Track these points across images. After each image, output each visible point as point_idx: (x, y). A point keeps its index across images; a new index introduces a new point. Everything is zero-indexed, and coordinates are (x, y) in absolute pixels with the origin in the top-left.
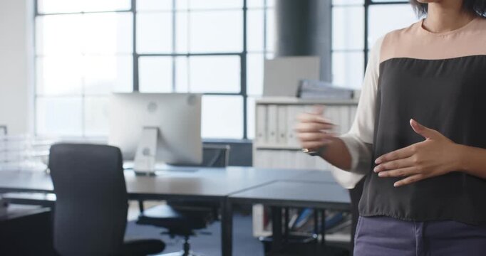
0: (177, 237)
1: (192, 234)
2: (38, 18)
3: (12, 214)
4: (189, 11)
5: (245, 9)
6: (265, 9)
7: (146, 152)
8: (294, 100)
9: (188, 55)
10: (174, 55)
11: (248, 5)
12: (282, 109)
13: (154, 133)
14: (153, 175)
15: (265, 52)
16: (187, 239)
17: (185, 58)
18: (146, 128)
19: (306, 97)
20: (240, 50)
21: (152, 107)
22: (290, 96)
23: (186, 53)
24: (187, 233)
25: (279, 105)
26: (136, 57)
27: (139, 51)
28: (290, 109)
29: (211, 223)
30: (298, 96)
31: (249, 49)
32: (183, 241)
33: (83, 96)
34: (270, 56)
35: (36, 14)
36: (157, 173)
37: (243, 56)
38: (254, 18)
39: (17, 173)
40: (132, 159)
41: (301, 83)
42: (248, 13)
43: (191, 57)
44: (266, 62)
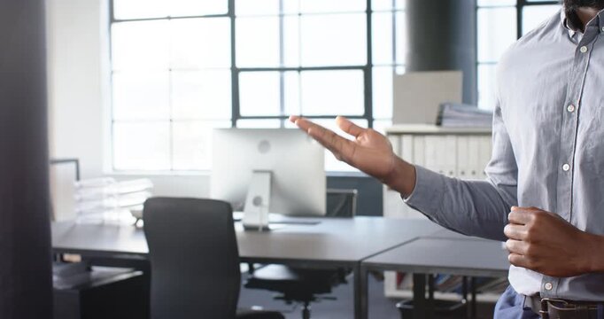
0: (295, 303)
1: (313, 299)
2: (115, 25)
3: (98, 279)
4: (300, 15)
5: (369, 12)
6: (394, 11)
7: (257, 202)
8: (433, 128)
9: (300, 69)
10: (282, 70)
11: (373, 7)
12: (418, 140)
13: (267, 177)
14: (266, 229)
15: (395, 66)
16: (306, 305)
17: (296, 73)
18: (256, 172)
19: (448, 125)
20: (364, 62)
21: (264, 146)
22: (428, 123)
23: (297, 66)
24: (307, 298)
25: (414, 134)
26: (235, 72)
27: (239, 65)
28: (428, 139)
29: (336, 285)
30: (439, 124)
31: (374, 61)
32: (302, 308)
33: (171, 120)
34: (401, 71)
35: (112, 20)
36: (271, 227)
37: (367, 70)
38: (381, 22)
39: (101, 227)
40: (241, 210)
41: (442, 107)
42: (373, 16)
43: (302, 72)
44: (396, 77)
